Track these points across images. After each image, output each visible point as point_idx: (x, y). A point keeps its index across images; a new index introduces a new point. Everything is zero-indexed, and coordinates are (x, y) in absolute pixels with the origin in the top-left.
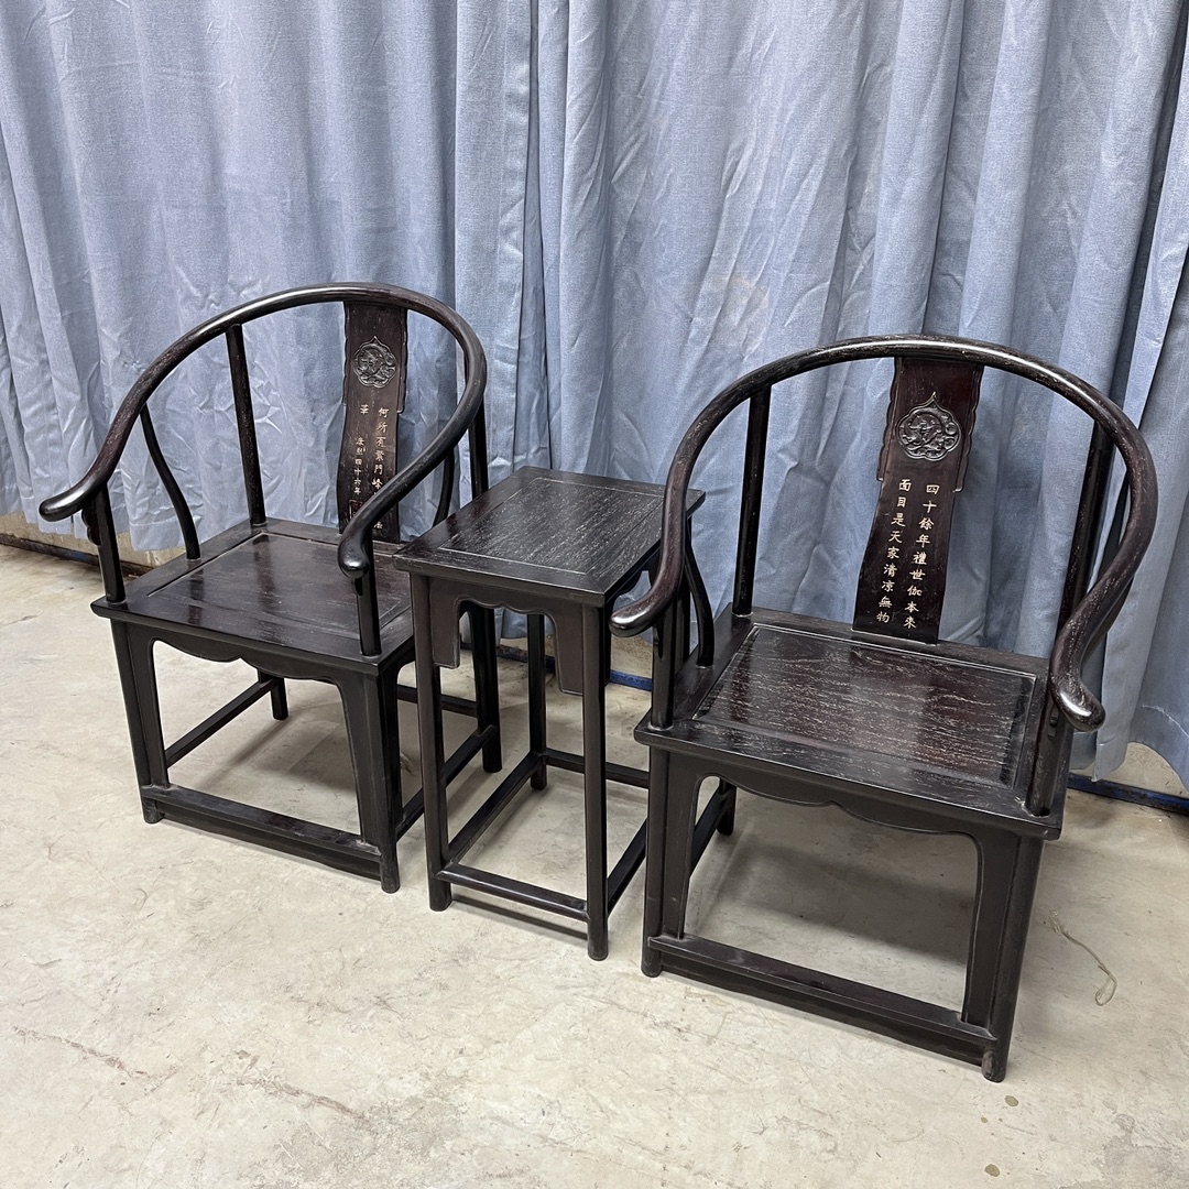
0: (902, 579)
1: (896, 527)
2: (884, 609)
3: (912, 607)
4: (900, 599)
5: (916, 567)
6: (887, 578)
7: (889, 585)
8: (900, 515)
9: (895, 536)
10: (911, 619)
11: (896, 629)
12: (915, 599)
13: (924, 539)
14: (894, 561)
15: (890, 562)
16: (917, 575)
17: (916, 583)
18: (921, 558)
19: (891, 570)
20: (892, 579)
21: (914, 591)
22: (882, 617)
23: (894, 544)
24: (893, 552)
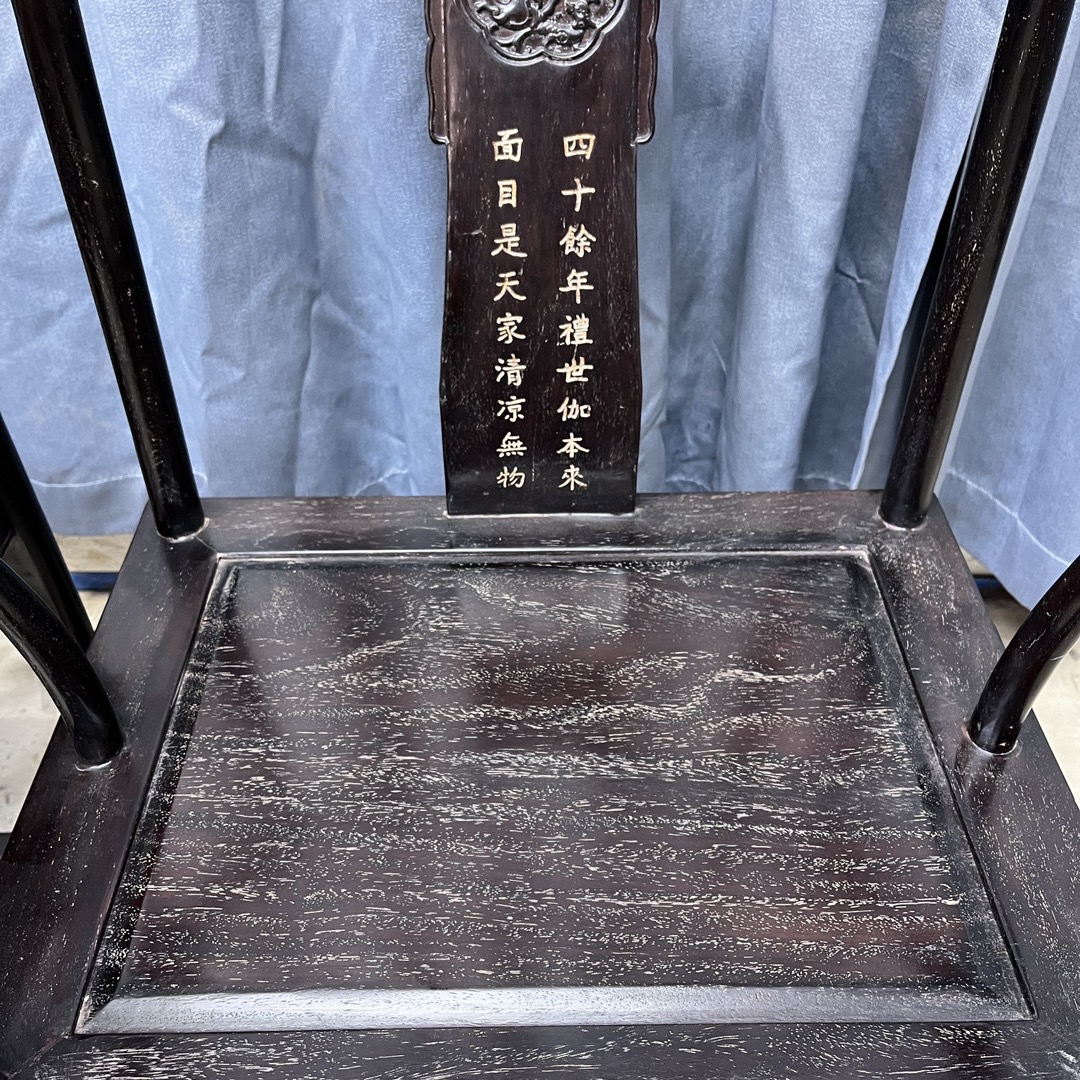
0: (542, 385)
1: (506, 262)
2: (511, 461)
3: (572, 445)
4: (543, 432)
5: (568, 354)
6: (505, 390)
7: (514, 406)
8: (509, 231)
9: (507, 284)
10: (574, 470)
11: (546, 496)
12: (577, 426)
13: (577, 282)
14: (517, 348)
15: (506, 351)
16: (574, 371)
17: (577, 392)
18: (577, 331)
19: (513, 370)
20: (519, 392)
21: (572, 410)
22: (508, 477)
23: (508, 305)
24: (509, 327)
